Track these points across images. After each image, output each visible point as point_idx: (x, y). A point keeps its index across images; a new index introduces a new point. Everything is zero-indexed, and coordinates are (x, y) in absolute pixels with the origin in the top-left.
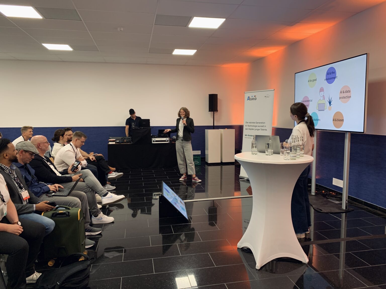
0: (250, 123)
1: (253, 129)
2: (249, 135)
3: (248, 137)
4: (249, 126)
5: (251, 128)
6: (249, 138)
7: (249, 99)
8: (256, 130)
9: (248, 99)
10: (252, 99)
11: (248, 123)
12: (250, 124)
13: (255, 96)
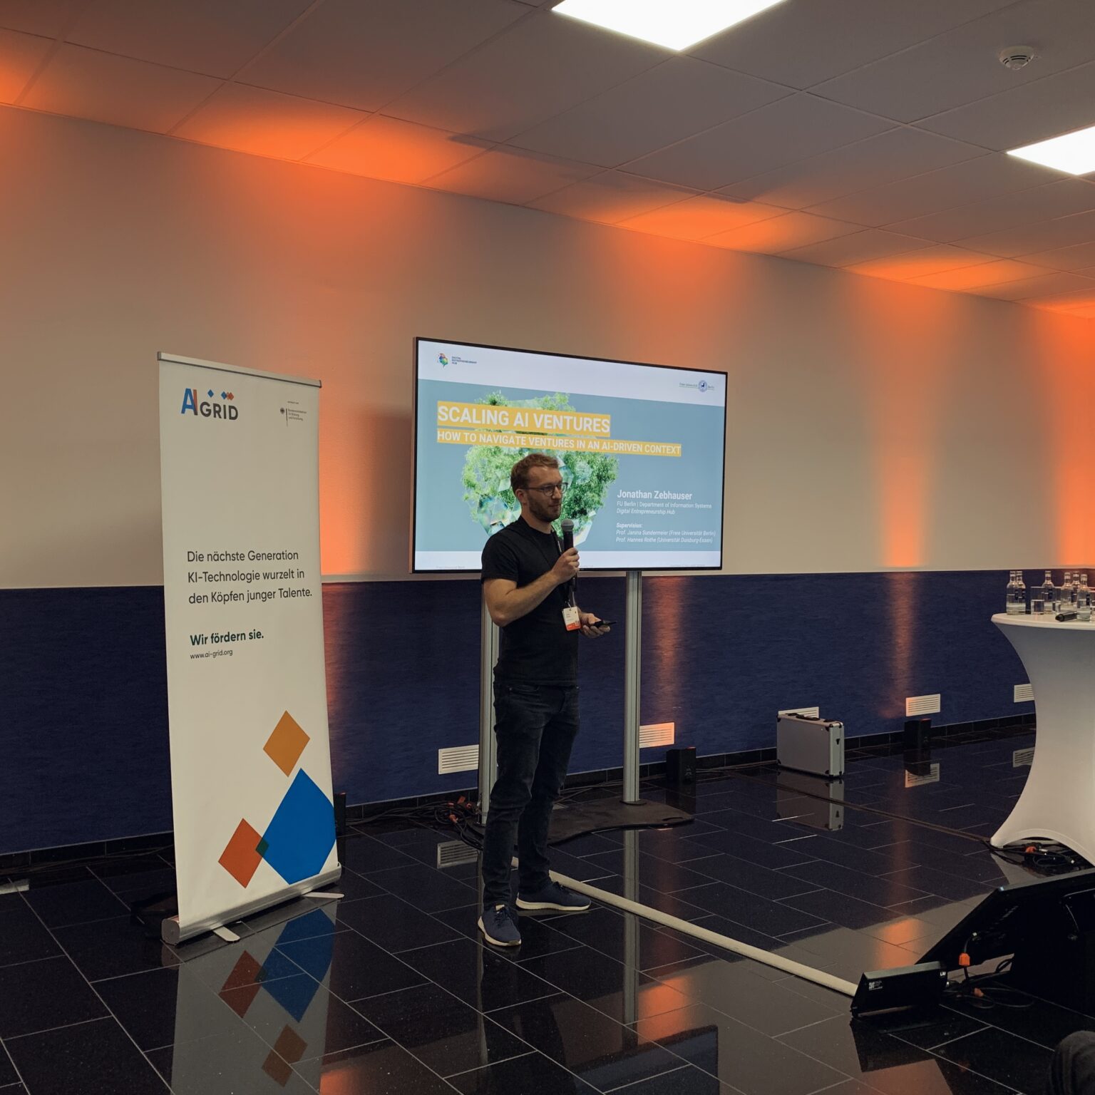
0: (216, 557)
1: (234, 597)
2: (216, 639)
3: (210, 647)
4: (211, 578)
5: (225, 587)
6: (221, 653)
7: (194, 407)
8: (252, 597)
9: (189, 402)
10: (211, 408)
11: (200, 558)
12: (214, 568)
13: (230, 396)
